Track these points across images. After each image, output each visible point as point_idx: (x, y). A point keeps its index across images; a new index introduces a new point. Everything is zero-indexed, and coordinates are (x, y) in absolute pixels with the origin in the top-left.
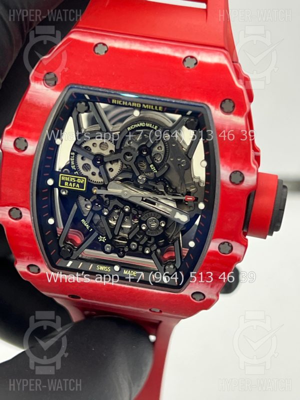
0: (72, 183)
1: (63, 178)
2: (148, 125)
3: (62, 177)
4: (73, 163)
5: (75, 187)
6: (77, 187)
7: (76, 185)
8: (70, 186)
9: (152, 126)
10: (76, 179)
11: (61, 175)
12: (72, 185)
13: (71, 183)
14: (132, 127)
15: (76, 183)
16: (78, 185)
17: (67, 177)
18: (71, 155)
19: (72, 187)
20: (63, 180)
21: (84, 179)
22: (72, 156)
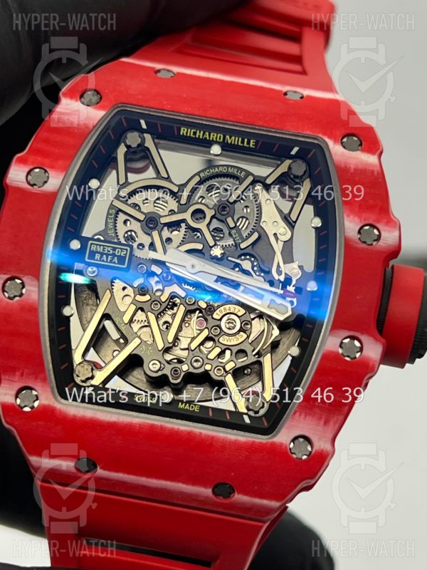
0: (107, 255)
1: (94, 248)
2: (230, 170)
3: (92, 246)
4: (111, 226)
5: (111, 262)
6: (114, 263)
7: (113, 258)
8: (103, 261)
9: (237, 172)
10: (114, 249)
11: (90, 242)
12: (107, 258)
13: (105, 256)
14: (206, 173)
15: (114, 255)
16: (116, 260)
17: (100, 245)
18: (108, 214)
19: (107, 262)
20: (93, 251)
21: (127, 250)
22: (111, 215)
